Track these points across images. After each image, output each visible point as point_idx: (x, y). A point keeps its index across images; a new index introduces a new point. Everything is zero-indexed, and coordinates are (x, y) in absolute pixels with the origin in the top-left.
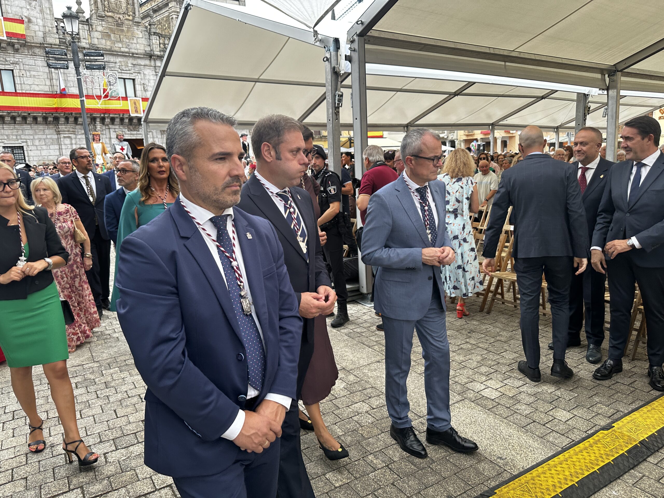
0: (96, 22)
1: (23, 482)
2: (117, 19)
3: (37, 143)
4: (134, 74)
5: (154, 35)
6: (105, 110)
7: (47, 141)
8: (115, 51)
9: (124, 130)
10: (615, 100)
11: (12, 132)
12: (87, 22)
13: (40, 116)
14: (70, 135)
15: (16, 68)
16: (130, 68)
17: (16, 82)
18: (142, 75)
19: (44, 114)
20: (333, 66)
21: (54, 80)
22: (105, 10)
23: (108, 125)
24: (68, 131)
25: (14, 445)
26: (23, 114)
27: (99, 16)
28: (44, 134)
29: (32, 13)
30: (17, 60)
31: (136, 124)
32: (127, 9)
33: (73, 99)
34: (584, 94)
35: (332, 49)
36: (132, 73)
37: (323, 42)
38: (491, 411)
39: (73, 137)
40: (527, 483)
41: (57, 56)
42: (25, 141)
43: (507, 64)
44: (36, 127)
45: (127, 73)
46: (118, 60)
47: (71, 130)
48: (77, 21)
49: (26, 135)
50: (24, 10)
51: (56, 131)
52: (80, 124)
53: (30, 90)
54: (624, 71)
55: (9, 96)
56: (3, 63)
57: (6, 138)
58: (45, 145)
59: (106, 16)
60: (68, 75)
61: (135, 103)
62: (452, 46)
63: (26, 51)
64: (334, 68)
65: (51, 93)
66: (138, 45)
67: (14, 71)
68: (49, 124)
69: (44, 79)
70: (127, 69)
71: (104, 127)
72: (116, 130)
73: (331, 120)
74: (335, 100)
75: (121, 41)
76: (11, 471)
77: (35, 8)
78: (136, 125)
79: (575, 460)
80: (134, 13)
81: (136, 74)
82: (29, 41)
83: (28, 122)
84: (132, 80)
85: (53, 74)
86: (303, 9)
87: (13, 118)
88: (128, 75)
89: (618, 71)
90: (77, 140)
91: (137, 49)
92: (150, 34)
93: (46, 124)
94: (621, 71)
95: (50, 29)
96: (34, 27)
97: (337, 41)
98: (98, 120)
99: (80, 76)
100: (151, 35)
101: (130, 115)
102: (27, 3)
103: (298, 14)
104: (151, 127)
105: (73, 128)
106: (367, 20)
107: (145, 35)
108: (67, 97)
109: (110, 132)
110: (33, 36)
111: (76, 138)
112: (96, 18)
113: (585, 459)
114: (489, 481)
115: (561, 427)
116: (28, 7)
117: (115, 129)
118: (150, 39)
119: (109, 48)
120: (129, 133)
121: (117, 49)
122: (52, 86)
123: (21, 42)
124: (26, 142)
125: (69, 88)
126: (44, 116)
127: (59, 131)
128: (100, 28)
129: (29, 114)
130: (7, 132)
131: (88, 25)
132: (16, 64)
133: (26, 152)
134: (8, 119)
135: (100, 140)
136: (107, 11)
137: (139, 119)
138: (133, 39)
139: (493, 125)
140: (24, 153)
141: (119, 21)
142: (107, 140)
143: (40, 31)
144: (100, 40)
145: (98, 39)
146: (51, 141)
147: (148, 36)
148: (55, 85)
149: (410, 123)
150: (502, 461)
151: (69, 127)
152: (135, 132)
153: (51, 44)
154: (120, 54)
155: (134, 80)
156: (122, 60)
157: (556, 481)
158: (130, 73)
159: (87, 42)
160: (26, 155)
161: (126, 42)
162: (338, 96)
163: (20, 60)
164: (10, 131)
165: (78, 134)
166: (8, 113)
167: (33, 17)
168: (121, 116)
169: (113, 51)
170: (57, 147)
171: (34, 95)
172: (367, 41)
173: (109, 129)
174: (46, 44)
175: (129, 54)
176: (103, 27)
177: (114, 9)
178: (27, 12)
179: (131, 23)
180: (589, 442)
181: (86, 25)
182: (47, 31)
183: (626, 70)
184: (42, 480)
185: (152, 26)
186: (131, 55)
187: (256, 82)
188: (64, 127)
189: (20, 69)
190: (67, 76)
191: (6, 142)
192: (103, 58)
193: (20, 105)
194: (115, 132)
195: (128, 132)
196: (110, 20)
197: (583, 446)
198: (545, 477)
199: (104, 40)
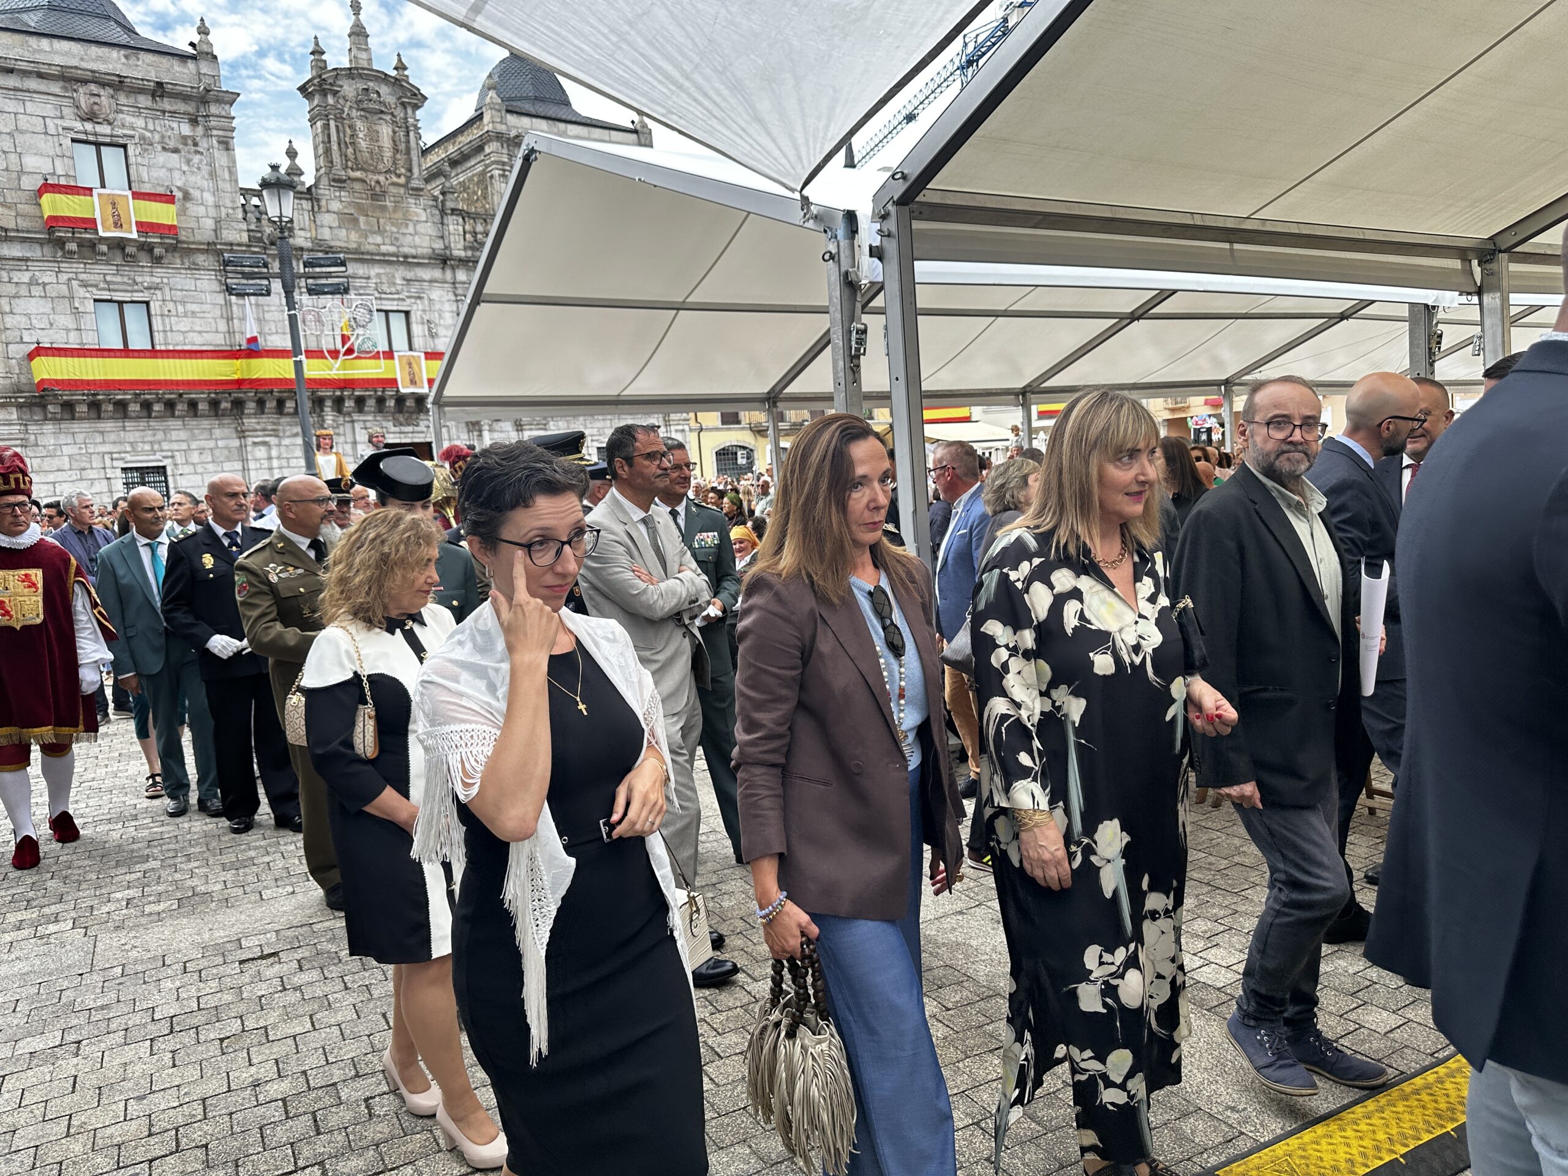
0: (327, 192)
1: (200, 1153)
2: (373, 183)
3: (195, 457)
4: (408, 301)
5: (452, 214)
6: (345, 380)
7: (217, 452)
8: (368, 253)
9: (384, 424)
10: (1499, 316)
11: (143, 437)
12: (309, 194)
13: (204, 400)
14: (267, 439)
15: (154, 297)
16: (399, 288)
17: (155, 327)
18: (426, 302)
19: (213, 395)
20: (843, 270)
21: (235, 321)
22: (347, 167)
23: (349, 414)
24: (264, 430)
25: (177, 1083)
26: (167, 396)
27: (334, 180)
28: (211, 439)
29: (192, 179)
30: (159, 280)
31: (411, 410)
32: (394, 163)
33: (276, 361)
34: (1426, 306)
35: (841, 233)
36: (403, 300)
37: (822, 220)
38: (1216, 1013)
39: (272, 443)
40: (1290, 1156)
41: (247, 269)
42: (169, 454)
43: (1236, 246)
44: (193, 423)
45: (393, 299)
46: (374, 271)
47: (270, 427)
48: (292, 194)
49: (171, 441)
50: (177, 174)
51: (237, 431)
52: (288, 414)
53: (185, 344)
54: (1517, 249)
55: (139, 357)
56: (129, 288)
57: (129, 449)
58: (213, 461)
59: (349, 178)
60: (266, 308)
61: (410, 364)
62: (1107, 214)
63: (178, 261)
64: (847, 273)
65: (229, 348)
66: (416, 238)
67: (152, 304)
68: (223, 415)
69: (215, 319)
70: (393, 290)
71: (341, 419)
72: (368, 425)
73: (843, 383)
74: (850, 340)
75: (380, 231)
76: (174, 1132)
77: (199, 169)
78: (413, 413)
79: (1400, 1109)
80: (410, 170)
81: (413, 300)
82: (184, 238)
83: (177, 413)
84: (403, 315)
85: (235, 308)
86: (776, 153)
87: (147, 406)
88: (395, 303)
89: (1500, 251)
90: (283, 449)
91: (415, 247)
92: (443, 213)
93: (216, 415)
94: (1508, 250)
95: (231, 211)
96: (195, 208)
97: (851, 217)
98: (329, 403)
99: (295, 309)
100: (446, 214)
101: (398, 391)
102: (183, 160)
103: (767, 162)
104: (448, 415)
105: (274, 424)
106: (914, 171)
107: (432, 215)
108: (262, 357)
109: (353, 429)
110: (193, 229)
111: (279, 445)
112: (327, 183)
113: (1424, 1107)
114: (1205, 1156)
115: (1375, 1045)
116: (185, 168)
117: (364, 421)
118: (442, 224)
119: (354, 246)
120: (397, 429)
121: (372, 248)
122: (230, 332)
123: (167, 241)
124: (173, 457)
125: (268, 337)
126: (213, 399)
127: (243, 431)
128: (335, 206)
129: (181, 395)
130: (131, 436)
131: (311, 199)
132: (156, 289)
133: (170, 479)
134: (134, 408)
135: (332, 447)
136: (352, 169)
137: (420, 400)
138: (407, 226)
139: (1227, 382)
140: (166, 482)
141: (378, 189)
142: (348, 448)
143: (207, 217)
144: (336, 231)
145: (330, 228)
146: (226, 452)
147: (437, 218)
148: (237, 330)
149: (1029, 385)
150: (1237, 1116)
151: (267, 421)
152: (410, 429)
153: (231, 244)
154: (377, 258)
155: (407, 313)
156: (382, 271)
157: (1354, 1151)
158: (399, 299)
159: (308, 235)
160: (171, 484)
161: (392, 233)
162: (857, 333)
163: (165, 280)
164: (138, 434)
165: (284, 437)
166: (136, 394)
167: (194, 188)
168: (380, 393)
169: (363, 253)
170: (238, 465)
171: (193, 355)
172: (916, 214)
173: (353, 422)
174: (221, 244)
175: (397, 257)
176: (341, 201)
177: (366, 162)
178: (183, 178)
179: (402, 190)
180: (1436, 1073)
181: (307, 199)
182: (223, 215)
183: (1518, 249)
184: (240, 1150)
185: (449, 196)
186: (401, 259)
187: (678, 309)
188: (254, 421)
189: (164, 300)
190: (264, 311)
191: (128, 457)
192: (343, 269)
193: (162, 377)
194: (366, 428)
195: (393, 429)
196: (357, 186)
197: (1423, 1081)
198: (1331, 1144)
199: (344, 231)
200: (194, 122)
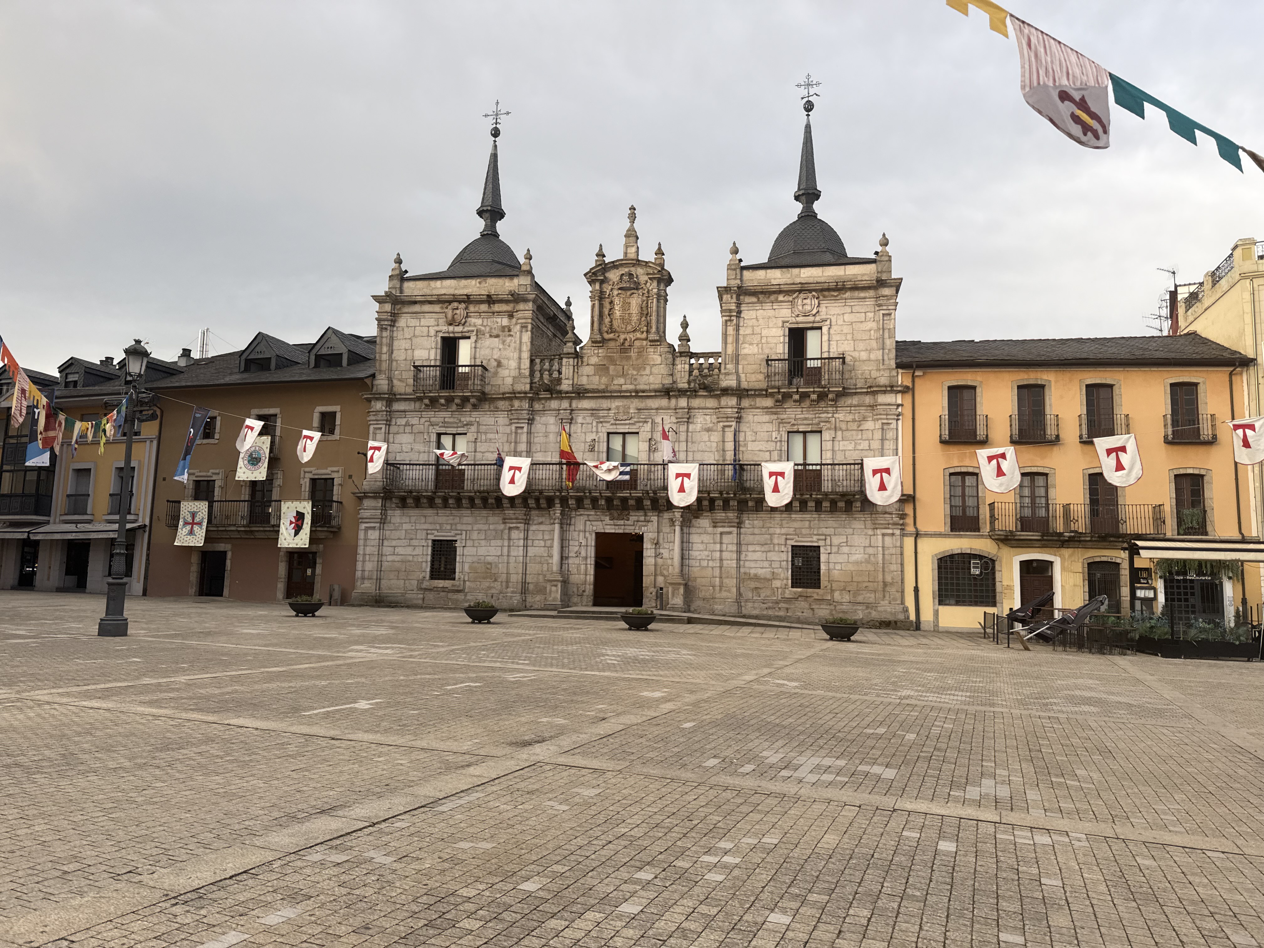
0: (589, 351)
2: (625, 340)
3: (475, 535)
4: (638, 425)
5: (681, 356)
7: (489, 532)
8: (612, 391)
9: (603, 518)
12: (577, 353)
14: (519, 525)
16: (631, 416)
18: (650, 425)
22: (606, 331)
23: (574, 510)
24: (517, 519)
27: (593, 342)
28: (486, 523)
29: (504, 353)
32: (640, 323)
36: (634, 424)
39: (523, 528)
44: (475, 512)
45: (626, 424)
46: (614, 404)
47: (521, 517)
49: (462, 524)
51: (502, 518)
53: (481, 460)
56: (456, 426)
58: (485, 539)
59: (605, 339)
63: (487, 406)
66: (651, 377)
67: (467, 435)
68: (491, 508)
69: (502, 443)
70: (627, 417)
72: (591, 518)
77: (508, 346)
81: (641, 424)
82: (492, 392)
83: (464, 505)
84: (636, 435)
87: (445, 500)
88: (628, 427)
90: (530, 533)
91: (649, 384)
92: (675, 355)
95: (522, 371)
96: (503, 371)
100: (677, 357)
102: (501, 341)
105: (523, 515)
107: (666, 359)
109: (580, 521)
110: (499, 385)
111: (527, 530)
112: (590, 345)
116: (501, 346)
118: (673, 365)
119: (603, 387)
120: (612, 522)
123: (478, 394)
124: (460, 534)
128: (594, 360)
131: (577, 357)
132: (470, 425)
133: (458, 549)
138: (645, 368)
141: (626, 344)
143: (509, 376)
144: (591, 378)
145: (588, 376)
147: (671, 360)
151: (518, 513)
152: (622, 522)
154: (617, 394)
156: (620, 404)
158: (630, 424)
160: (457, 553)
161: (633, 375)
163: (477, 419)
169: (606, 392)
170: (500, 543)
173: (578, 515)
175: (632, 392)
176: (598, 356)
177: (618, 327)
178: (499, 353)
179: (645, 343)
181: (573, 357)
182: (518, 374)
186: (635, 394)
188: (511, 512)
191: (435, 533)
194: (589, 521)
195: (609, 522)
196: (611, 344)
199: (597, 377)
200: (511, 316)
